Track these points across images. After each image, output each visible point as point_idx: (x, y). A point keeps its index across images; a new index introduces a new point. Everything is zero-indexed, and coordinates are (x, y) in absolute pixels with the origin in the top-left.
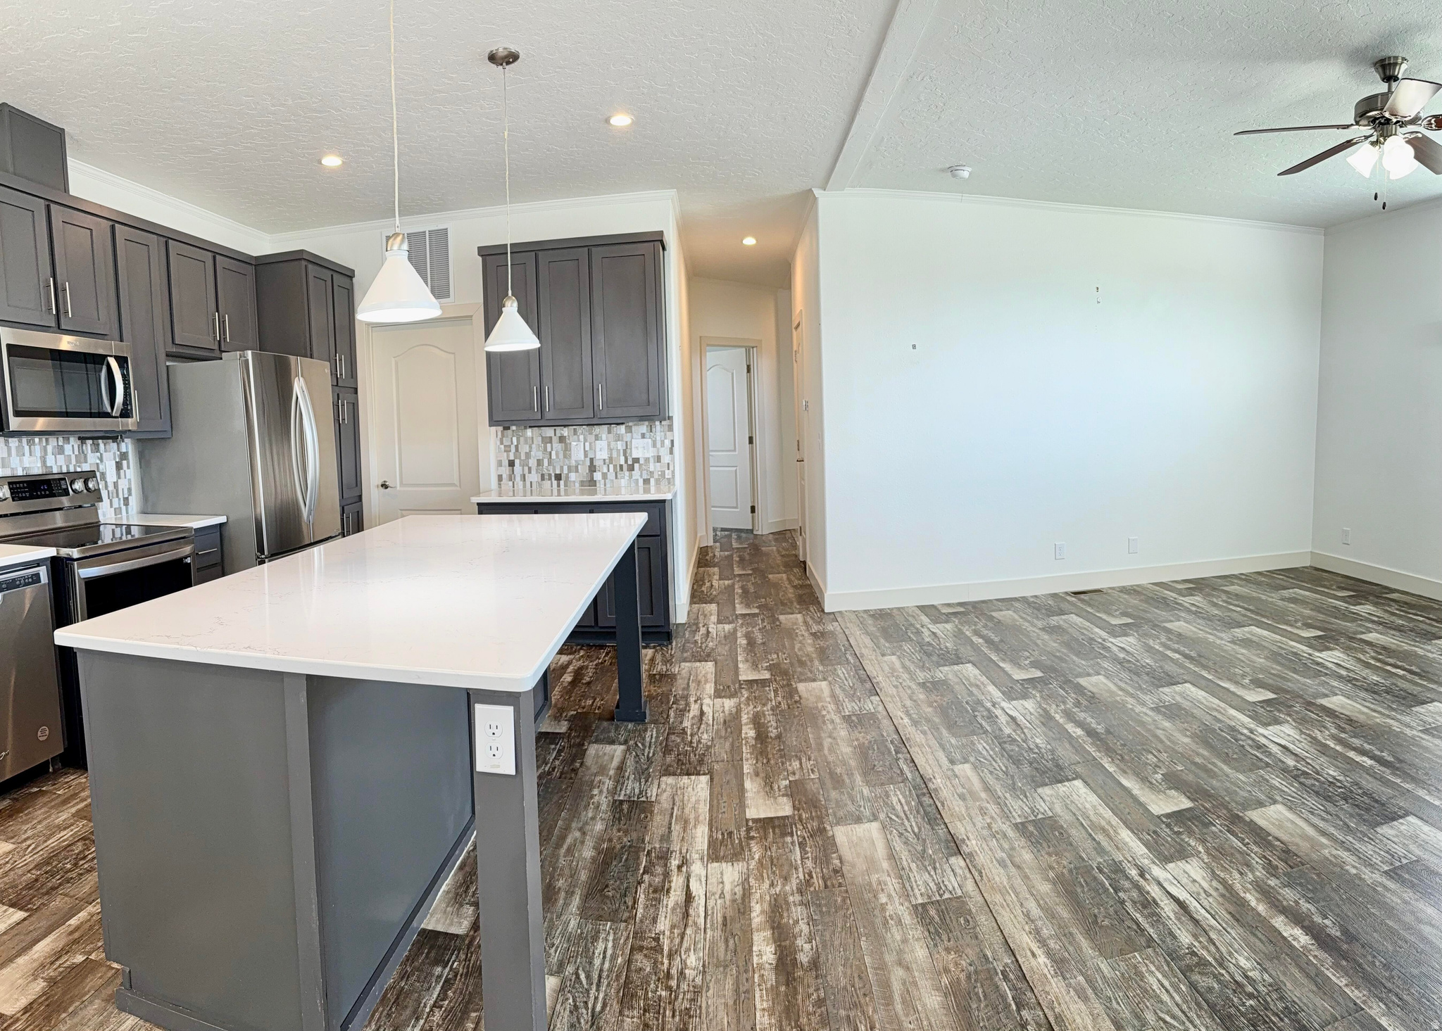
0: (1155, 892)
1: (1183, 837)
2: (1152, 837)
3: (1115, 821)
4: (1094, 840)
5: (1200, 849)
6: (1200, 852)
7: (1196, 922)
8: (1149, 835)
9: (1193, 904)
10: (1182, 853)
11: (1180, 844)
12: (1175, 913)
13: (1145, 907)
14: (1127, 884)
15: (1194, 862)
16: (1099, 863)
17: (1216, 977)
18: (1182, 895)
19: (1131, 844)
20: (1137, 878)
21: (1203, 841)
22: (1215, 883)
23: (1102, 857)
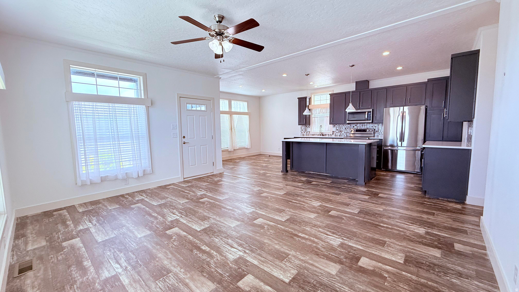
0: (240, 248)
1: (237, 267)
2: (247, 264)
3: (262, 267)
4: (264, 258)
5: (230, 264)
6: (230, 263)
7: (228, 244)
8: (248, 265)
9: (229, 248)
10: (236, 261)
11: (237, 264)
12: (233, 245)
13: (241, 244)
14: (247, 248)
15: (232, 260)
16: (257, 251)
17: (222, 236)
18: (233, 249)
19: (252, 260)
20: (246, 250)
21: (231, 268)
22: (225, 255)
23: (258, 253)
